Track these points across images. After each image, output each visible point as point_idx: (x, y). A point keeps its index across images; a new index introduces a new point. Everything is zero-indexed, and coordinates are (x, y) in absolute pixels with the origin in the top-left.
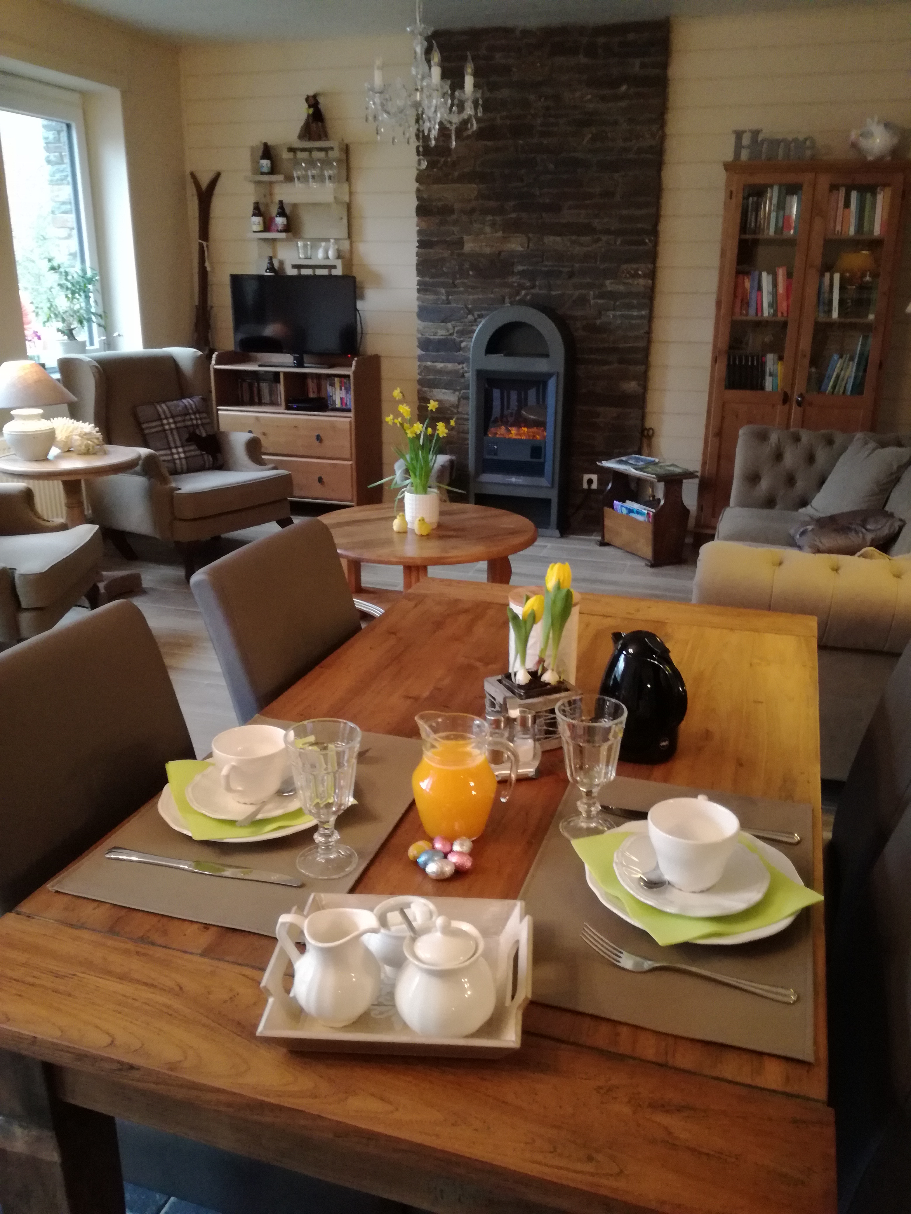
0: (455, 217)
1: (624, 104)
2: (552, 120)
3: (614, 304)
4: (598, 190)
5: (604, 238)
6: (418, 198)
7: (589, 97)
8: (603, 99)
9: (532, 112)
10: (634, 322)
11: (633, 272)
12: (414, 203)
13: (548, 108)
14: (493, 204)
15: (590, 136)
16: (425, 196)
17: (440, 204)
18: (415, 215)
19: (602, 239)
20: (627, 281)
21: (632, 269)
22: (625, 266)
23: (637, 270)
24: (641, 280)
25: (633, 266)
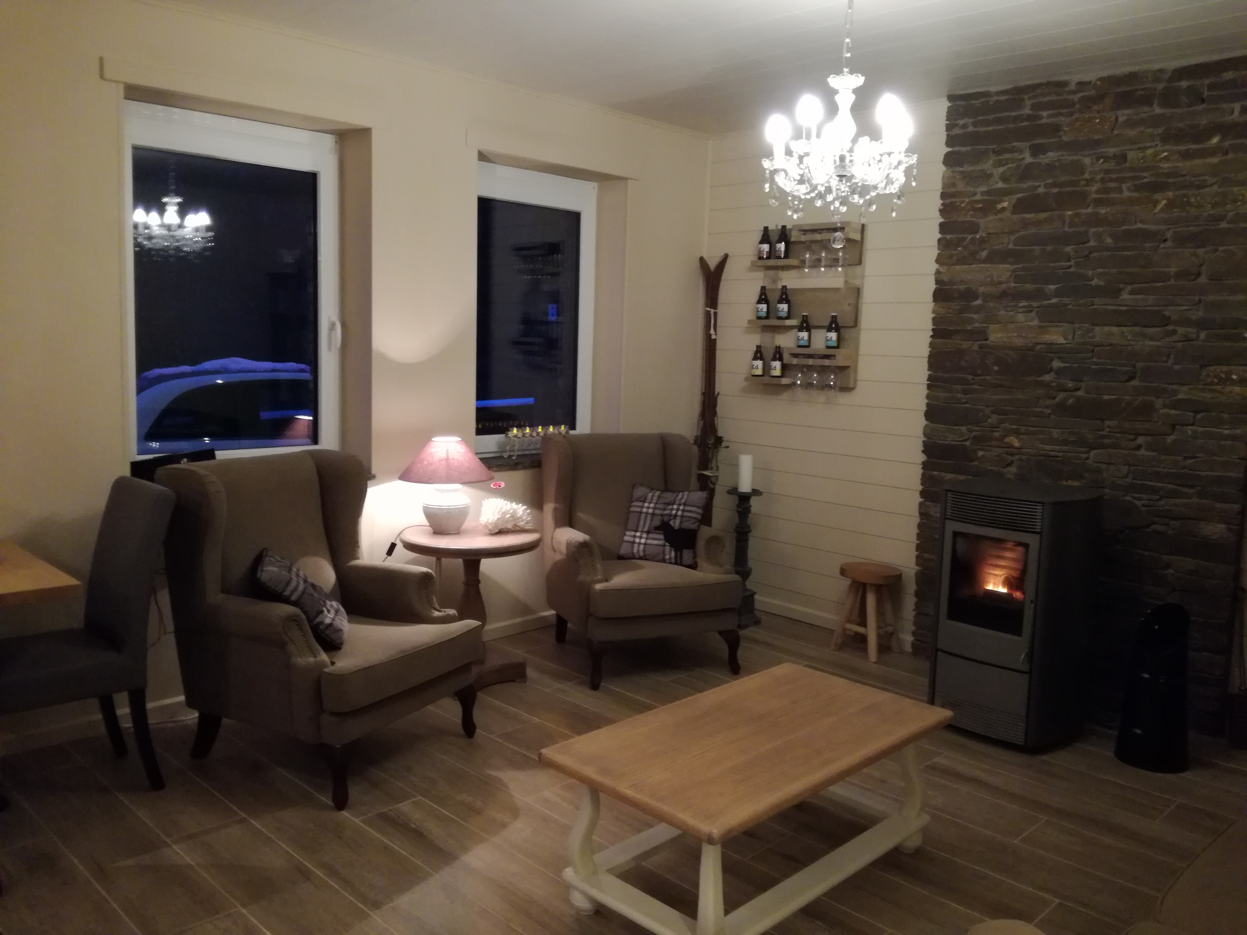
0: (979, 302)
1: (1215, 160)
2: (1112, 185)
3: (1194, 417)
4: (1173, 270)
5: (1181, 330)
6: (937, 282)
7: (1165, 154)
8: (1186, 155)
9: (1087, 176)
10: (1223, 442)
11: (1223, 376)
12: (931, 286)
13: (1107, 171)
14: (1029, 287)
15: (1164, 202)
16: (946, 279)
17: (962, 287)
18: (931, 299)
19: (1178, 332)
20: (1214, 387)
21: (1222, 372)
22: (1212, 368)
23: (1229, 374)
24: (1236, 388)
25: (1225, 368)
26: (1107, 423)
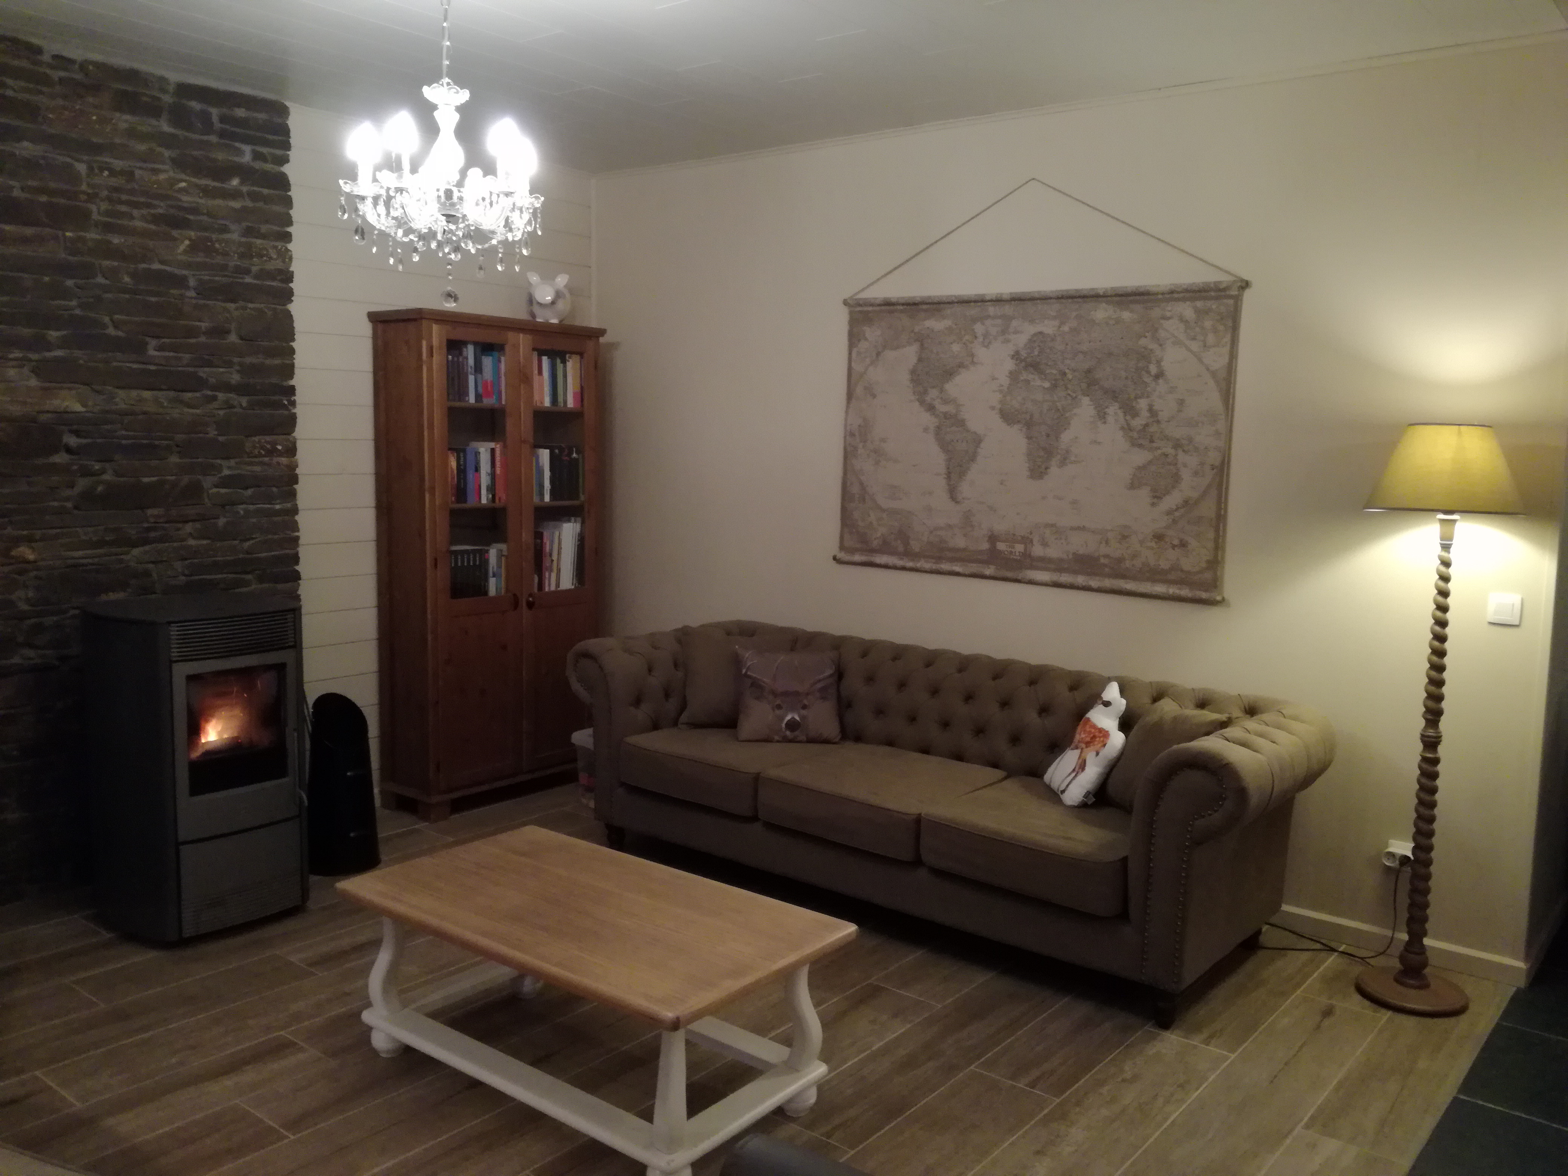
1: (236, 204)
2: (122, 208)
3: (244, 494)
4: (204, 325)
5: (221, 396)
7: (183, 184)
8: (206, 192)
9: (85, 189)
10: (276, 519)
11: (269, 446)
13: (116, 189)
14: (21, 331)
15: (187, 242)
19: (219, 398)
20: (261, 459)
21: (267, 442)
22: (256, 439)
23: (274, 444)
24: (283, 459)
25: (268, 438)
26: (150, 512)
